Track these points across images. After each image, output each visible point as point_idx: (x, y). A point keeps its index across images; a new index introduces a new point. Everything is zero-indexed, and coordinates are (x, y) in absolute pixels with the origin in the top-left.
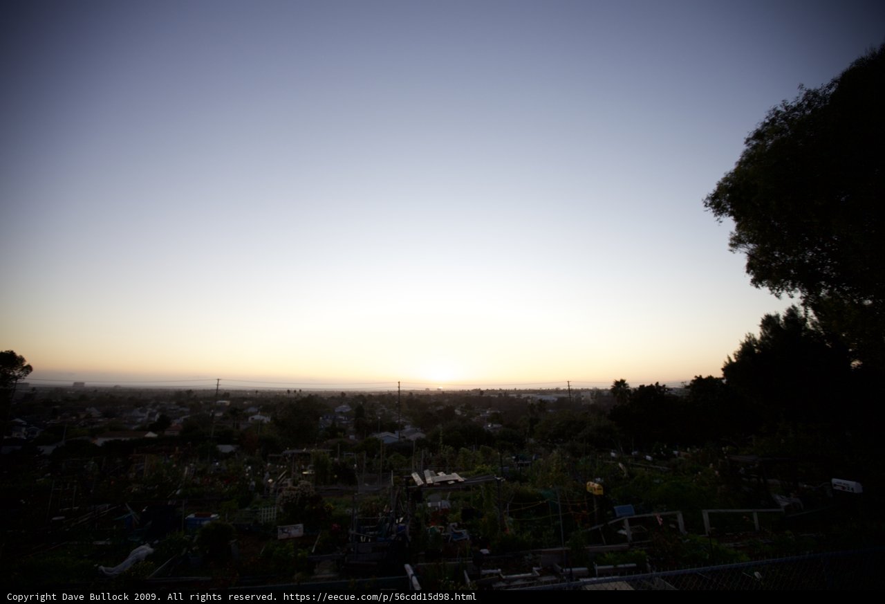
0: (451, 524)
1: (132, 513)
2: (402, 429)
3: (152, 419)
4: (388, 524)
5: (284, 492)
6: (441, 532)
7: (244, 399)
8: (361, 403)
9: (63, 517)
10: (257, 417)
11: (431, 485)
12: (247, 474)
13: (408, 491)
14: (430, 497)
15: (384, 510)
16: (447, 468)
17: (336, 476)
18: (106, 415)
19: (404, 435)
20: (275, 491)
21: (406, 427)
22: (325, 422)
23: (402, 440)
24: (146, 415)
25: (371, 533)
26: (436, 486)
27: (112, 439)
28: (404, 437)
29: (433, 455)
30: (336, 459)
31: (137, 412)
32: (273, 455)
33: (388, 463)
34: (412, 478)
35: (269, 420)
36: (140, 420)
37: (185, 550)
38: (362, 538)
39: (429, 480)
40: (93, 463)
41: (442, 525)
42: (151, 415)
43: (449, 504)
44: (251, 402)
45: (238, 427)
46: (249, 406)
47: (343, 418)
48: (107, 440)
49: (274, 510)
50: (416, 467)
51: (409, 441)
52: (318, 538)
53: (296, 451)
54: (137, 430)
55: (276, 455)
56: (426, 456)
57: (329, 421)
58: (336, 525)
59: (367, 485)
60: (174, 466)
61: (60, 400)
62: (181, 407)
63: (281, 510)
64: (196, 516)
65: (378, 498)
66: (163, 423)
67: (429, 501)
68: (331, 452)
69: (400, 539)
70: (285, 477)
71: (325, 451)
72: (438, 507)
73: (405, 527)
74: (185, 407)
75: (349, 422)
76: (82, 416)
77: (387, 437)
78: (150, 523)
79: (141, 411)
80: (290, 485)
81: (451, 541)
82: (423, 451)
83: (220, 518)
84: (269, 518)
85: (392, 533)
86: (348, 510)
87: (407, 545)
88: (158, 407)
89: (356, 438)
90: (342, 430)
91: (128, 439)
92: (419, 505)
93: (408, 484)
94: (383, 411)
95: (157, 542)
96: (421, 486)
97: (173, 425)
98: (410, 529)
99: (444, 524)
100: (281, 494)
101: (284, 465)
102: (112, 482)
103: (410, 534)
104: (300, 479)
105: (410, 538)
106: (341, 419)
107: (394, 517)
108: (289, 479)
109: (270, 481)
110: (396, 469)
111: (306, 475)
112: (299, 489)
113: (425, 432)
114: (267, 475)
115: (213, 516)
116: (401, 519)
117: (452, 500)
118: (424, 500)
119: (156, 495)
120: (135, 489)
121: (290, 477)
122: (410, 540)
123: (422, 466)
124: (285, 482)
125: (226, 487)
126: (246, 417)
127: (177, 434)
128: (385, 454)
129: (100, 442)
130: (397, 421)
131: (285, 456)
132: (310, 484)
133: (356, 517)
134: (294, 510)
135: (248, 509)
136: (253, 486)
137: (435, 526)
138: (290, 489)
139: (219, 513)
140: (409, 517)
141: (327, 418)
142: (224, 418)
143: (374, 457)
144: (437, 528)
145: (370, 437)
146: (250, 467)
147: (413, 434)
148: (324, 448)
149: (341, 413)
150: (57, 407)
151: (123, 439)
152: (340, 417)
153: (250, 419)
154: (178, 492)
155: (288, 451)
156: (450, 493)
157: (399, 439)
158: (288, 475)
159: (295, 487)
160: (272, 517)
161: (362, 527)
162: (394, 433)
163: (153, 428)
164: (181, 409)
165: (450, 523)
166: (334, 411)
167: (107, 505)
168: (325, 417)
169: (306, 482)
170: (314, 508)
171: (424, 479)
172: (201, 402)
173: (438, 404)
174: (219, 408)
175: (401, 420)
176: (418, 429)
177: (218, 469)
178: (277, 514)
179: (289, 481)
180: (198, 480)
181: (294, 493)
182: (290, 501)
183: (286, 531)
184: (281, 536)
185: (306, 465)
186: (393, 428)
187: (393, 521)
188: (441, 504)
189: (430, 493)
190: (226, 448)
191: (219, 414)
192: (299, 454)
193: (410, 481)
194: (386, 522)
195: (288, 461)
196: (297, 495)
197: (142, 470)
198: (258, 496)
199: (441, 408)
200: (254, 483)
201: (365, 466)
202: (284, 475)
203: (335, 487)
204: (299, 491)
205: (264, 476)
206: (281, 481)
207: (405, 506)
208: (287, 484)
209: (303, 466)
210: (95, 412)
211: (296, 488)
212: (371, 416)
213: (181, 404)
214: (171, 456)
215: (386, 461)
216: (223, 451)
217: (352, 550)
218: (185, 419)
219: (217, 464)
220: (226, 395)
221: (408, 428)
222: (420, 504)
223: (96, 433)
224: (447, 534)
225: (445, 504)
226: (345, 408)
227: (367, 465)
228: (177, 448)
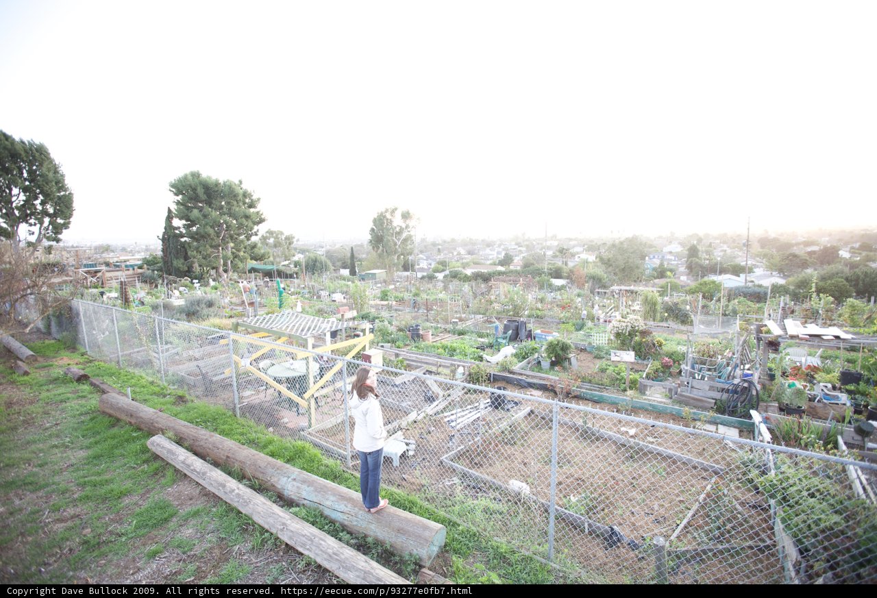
0: (821, 384)
1: (497, 323)
2: (749, 273)
3: (500, 256)
4: (730, 368)
5: (614, 323)
6: (804, 388)
7: (570, 240)
8: (695, 242)
9: (457, 320)
10: (584, 256)
11: (792, 337)
12: (580, 304)
13: (759, 339)
14: (788, 350)
15: (725, 354)
16: (820, 322)
17: (666, 314)
18: (469, 253)
19: (752, 279)
20: (606, 321)
21: (755, 270)
22: (652, 263)
23: (750, 284)
24: (495, 253)
25: (707, 373)
26: (802, 339)
27: (476, 270)
28: (752, 282)
29: (795, 304)
30: (666, 298)
31: (488, 251)
32: (600, 290)
33: (730, 308)
34: (766, 326)
35: (594, 259)
36: (491, 257)
37: (536, 355)
38: (696, 375)
39: (791, 331)
40: (466, 286)
41: (805, 380)
42: (499, 253)
43: (819, 363)
44: (575, 242)
45: (566, 264)
46: (574, 247)
47: (673, 258)
48: (473, 271)
49: (605, 337)
50: (770, 315)
51: (760, 286)
52: (649, 366)
53: (623, 288)
54: (491, 264)
55: (603, 291)
56: (786, 304)
57: (657, 262)
58: (667, 359)
59: (702, 327)
60: (521, 292)
61: (440, 242)
62: (519, 247)
63: (612, 338)
64: (542, 331)
65: (717, 341)
66: (507, 261)
67: (786, 355)
68: (659, 292)
69: (746, 385)
70: (613, 310)
71: (653, 289)
72: (800, 362)
73: (752, 375)
74: (522, 246)
75: (680, 262)
76: (455, 254)
77: (729, 281)
78: (510, 332)
79: (490, 250)
80: (619, 317)
81: (819, 401)
82: (782, 298)
83: (560, 337)
84: (601, 342)
85: (734, 377)
86: (680, 347)
87: (754, 393)
88: (502, 247)
89: (688, 279)
90: (671, 271)
91: (486, 271)
92: (772, 356)
93: (759, 331)
94: (725, 251)
95: (516, 345)
96: (780, 336)
97: (515, 261)
98: (759, 378)
99: (810, 382)
100: (611, 324)
101: (610, 299)
102: (483, 301)
103: (758, 383)
104: (628, 313)
105: (759, 387)
106: (671, 260)
107: (738, 362)
108: (617, 313)
109: (600, 312)
110: (742, 315)
111: (634, 311)
112: (628, 322)
113: (785, 277)
114: (596, 307)
115: (554, 333)
116: (747, 366)
117: (823, 358)
118: (782, 353)
119: (511, 313)
120: (497, 306)
121: (618, 310)
122: (758, 389)
123: (779, 316)
124: (613, 314)
125: (562, 313)
126: (573, 255)
127: (519, 268)
128: (725, 298)
129: (469, 272)
130: (744, 263)
131: (612, 292)
132: (639, 318)
133: (691, 355)
134: (625, 339)
135: (581, 332)
136: (584, 314)
137: (797, 383)
138: (620, 321)
139: (559, 332)
140: (758, 366)
141: (654, 257)
142: (555, 256)
143: (712, 300)
144: (799, 384)
145: (706, 279)
146: (580, 299)
147: (766, 279)
148: (653, 287)
149: (671, 253)
150: (440, 247)
151: (483, 271)
152: (669, 257)
153: (576, 256)
154: (526, 313)
155: (616, 288)
156: (821, 349)
157: (746, 283)
158: (617, 308)
159: (624, 320)
160: (604, 342)
161: (697, 365)
162: (739, 276)
163: (502, 263)
164: (519, 249)
165: (819, 382)
166: (662, 251)
167: (481, 316)
168: (652, 257)
169: (636, 317)
170: (644, 340)
171: (784, 329)
172: (534, 243)
173: (807, 244)
174: (549, 248)
175: (749, 262)
176: (774, 273)
177: (554, 298)
178: (608, 340)
179: (617, 314)
180: (539, 306)
181: (624, 324)
182: (620, 331)
183: (618, 354)
184: (613, 358)
185: (633, 301)
186: (737, 270)
187: (736, 366)
188: (806, 360)
189: (790, 346)
190: (558, 282)
191: (550, 253)
192: (626, 290)
193: (764, 329)
194: (728, 365)
195: (616, 296)
196: (627, 326)
197: (499, 294)
198: (590, 324)
199: (815, 248)
200: (585, 312)
201: (700, 308)
202: (611, 309)
203: (665, 325)
204: (629, 324)
205: (593, 308)
206: (610, 313)
207: (753, 354)
208: (615, 317)
209: (630, 303)
210: (463, 252)
211: (626, 320)
212: (707, 257)
213: (519, 244)
214: (518, 285)
215: (727, 306)
216: (556, 284)
217: (686, 383)
218: (524, 257)
219: (552, 294)
220: (554, 237)
221: (759, 271)
222: (774, 355)
223: (465, 266)
224: (813, 393)
225: (815, 361)
226: (676, 248)
227: (703, 307)
228: (521, 279)
